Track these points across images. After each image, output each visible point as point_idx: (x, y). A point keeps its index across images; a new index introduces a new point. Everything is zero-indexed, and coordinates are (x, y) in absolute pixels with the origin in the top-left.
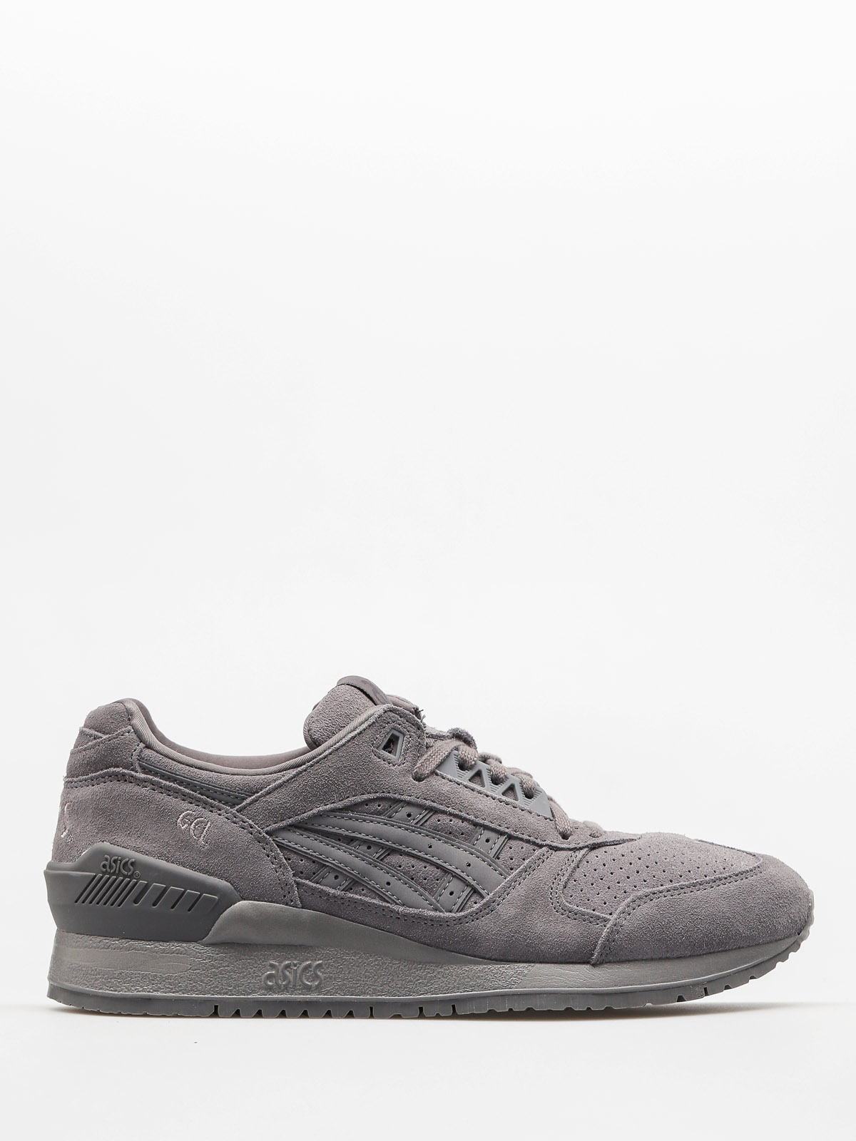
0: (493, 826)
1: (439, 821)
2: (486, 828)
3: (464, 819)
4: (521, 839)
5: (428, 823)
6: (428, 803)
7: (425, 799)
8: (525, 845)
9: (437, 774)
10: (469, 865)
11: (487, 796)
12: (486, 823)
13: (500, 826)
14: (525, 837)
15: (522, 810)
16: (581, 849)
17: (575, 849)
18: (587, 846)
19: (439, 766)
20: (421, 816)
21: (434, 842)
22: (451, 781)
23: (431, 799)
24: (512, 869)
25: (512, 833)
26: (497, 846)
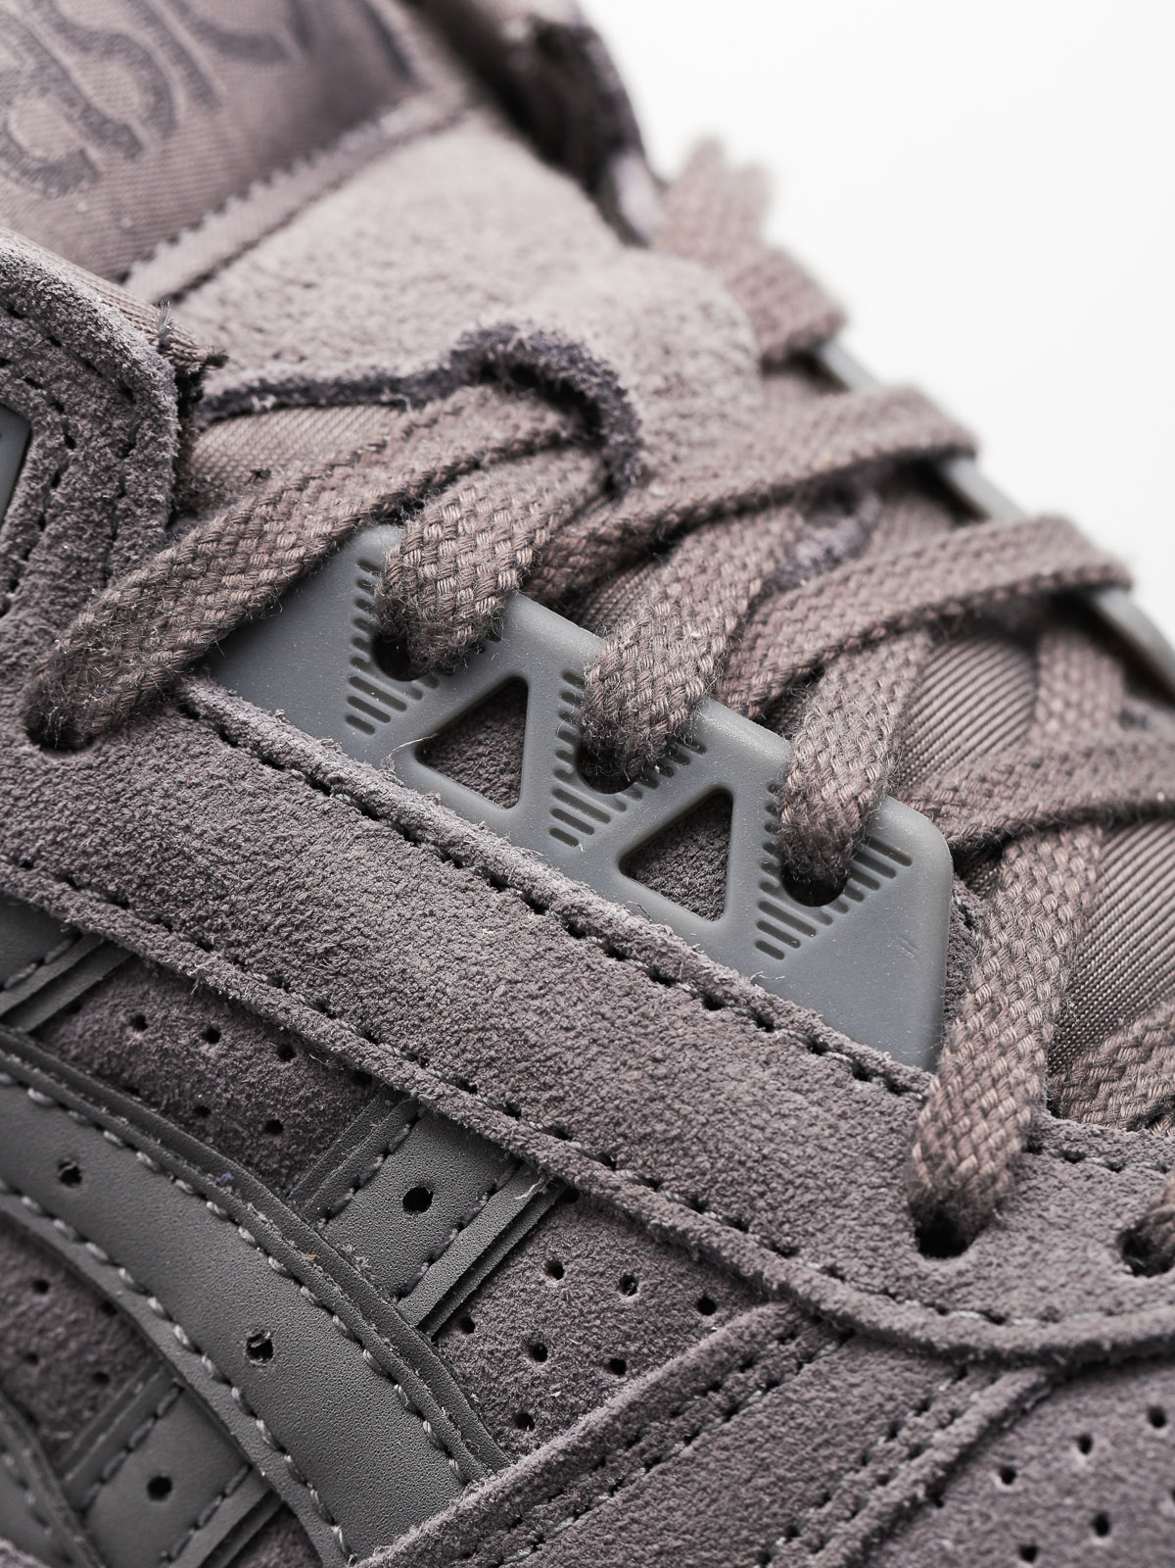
0: (462, 1106)
1: (140, 1023)
2: (417, 1114)
3: (289, 1043)
4: (634, 1224)
5: (80, 1024)
6: (84, 910)
7: (65, 877)
8: (647, 1266)
9: (189, 711)
10: (264, 1350)
11: (499, 883)
12: (425, 1083)
13: (512, 1111)
14: (665, 1210)
15: (712, 1004)
16: (996, 1362)
17: (961, 1362)
18: (1042, 1357)
19: (209, 661)
20: (44, 975)
21: (97, 1152)
22: (271, 761)
23: (100, 888)
24: (524, 1421)
25: (577, 1173)
26: (468, 1245)
